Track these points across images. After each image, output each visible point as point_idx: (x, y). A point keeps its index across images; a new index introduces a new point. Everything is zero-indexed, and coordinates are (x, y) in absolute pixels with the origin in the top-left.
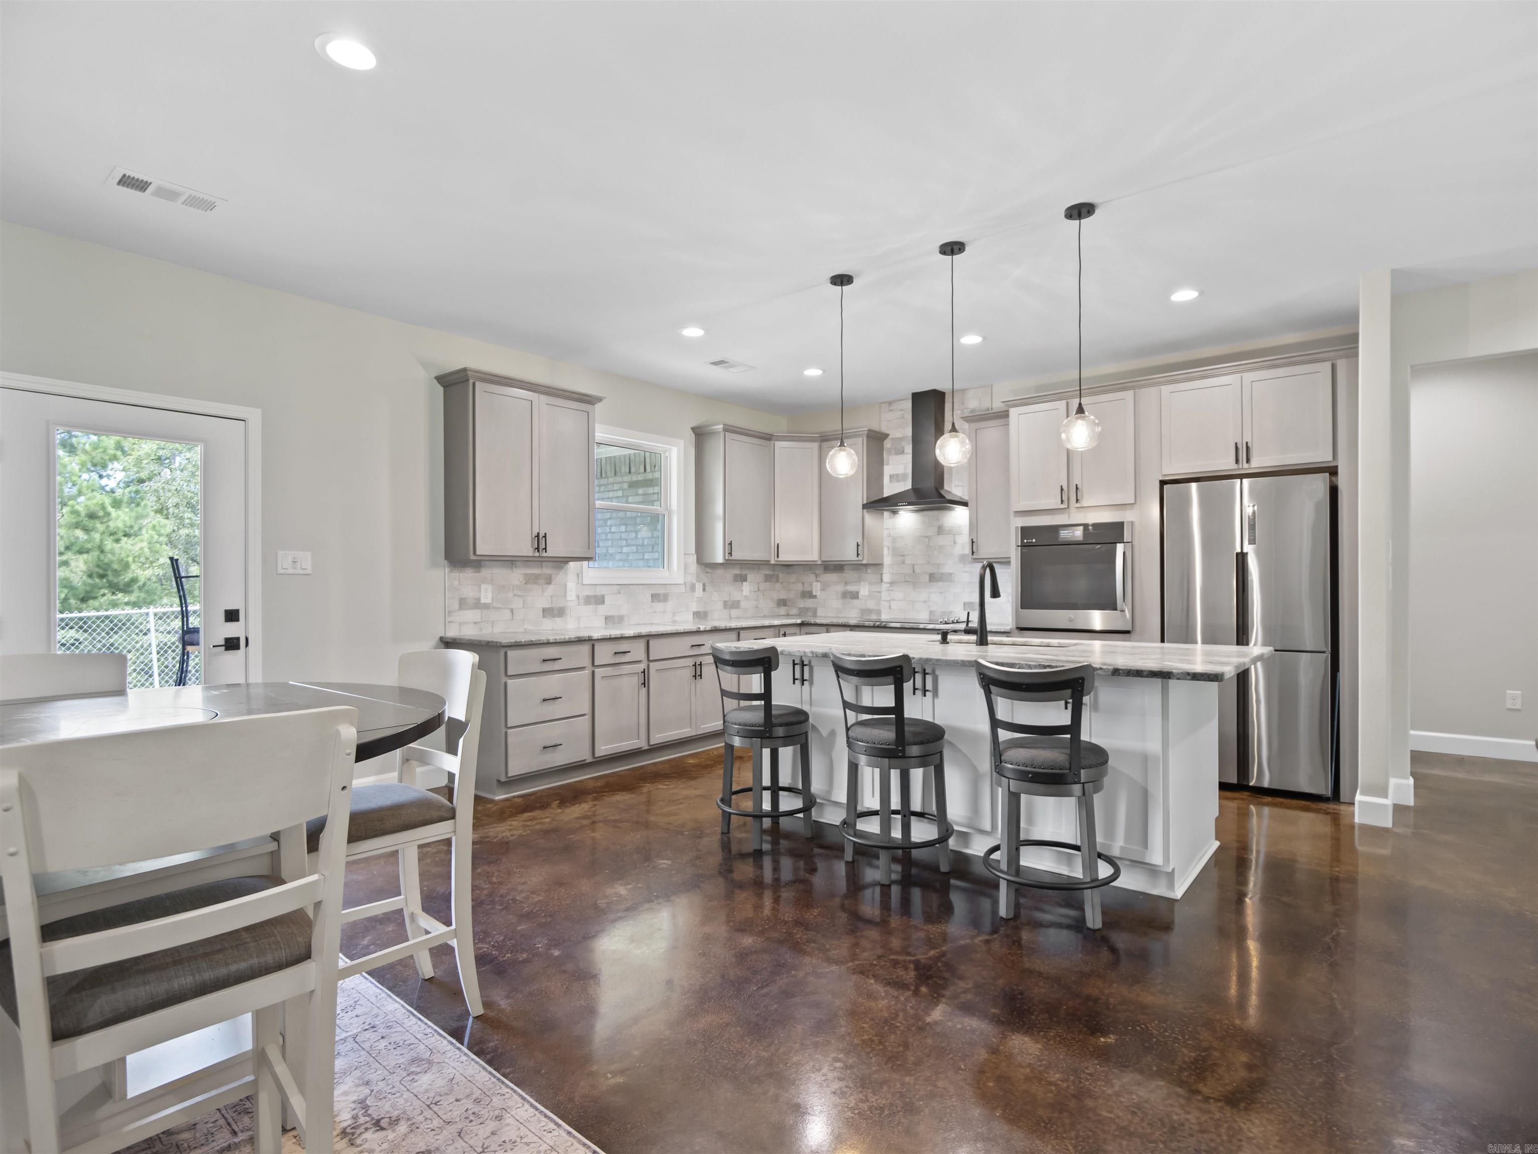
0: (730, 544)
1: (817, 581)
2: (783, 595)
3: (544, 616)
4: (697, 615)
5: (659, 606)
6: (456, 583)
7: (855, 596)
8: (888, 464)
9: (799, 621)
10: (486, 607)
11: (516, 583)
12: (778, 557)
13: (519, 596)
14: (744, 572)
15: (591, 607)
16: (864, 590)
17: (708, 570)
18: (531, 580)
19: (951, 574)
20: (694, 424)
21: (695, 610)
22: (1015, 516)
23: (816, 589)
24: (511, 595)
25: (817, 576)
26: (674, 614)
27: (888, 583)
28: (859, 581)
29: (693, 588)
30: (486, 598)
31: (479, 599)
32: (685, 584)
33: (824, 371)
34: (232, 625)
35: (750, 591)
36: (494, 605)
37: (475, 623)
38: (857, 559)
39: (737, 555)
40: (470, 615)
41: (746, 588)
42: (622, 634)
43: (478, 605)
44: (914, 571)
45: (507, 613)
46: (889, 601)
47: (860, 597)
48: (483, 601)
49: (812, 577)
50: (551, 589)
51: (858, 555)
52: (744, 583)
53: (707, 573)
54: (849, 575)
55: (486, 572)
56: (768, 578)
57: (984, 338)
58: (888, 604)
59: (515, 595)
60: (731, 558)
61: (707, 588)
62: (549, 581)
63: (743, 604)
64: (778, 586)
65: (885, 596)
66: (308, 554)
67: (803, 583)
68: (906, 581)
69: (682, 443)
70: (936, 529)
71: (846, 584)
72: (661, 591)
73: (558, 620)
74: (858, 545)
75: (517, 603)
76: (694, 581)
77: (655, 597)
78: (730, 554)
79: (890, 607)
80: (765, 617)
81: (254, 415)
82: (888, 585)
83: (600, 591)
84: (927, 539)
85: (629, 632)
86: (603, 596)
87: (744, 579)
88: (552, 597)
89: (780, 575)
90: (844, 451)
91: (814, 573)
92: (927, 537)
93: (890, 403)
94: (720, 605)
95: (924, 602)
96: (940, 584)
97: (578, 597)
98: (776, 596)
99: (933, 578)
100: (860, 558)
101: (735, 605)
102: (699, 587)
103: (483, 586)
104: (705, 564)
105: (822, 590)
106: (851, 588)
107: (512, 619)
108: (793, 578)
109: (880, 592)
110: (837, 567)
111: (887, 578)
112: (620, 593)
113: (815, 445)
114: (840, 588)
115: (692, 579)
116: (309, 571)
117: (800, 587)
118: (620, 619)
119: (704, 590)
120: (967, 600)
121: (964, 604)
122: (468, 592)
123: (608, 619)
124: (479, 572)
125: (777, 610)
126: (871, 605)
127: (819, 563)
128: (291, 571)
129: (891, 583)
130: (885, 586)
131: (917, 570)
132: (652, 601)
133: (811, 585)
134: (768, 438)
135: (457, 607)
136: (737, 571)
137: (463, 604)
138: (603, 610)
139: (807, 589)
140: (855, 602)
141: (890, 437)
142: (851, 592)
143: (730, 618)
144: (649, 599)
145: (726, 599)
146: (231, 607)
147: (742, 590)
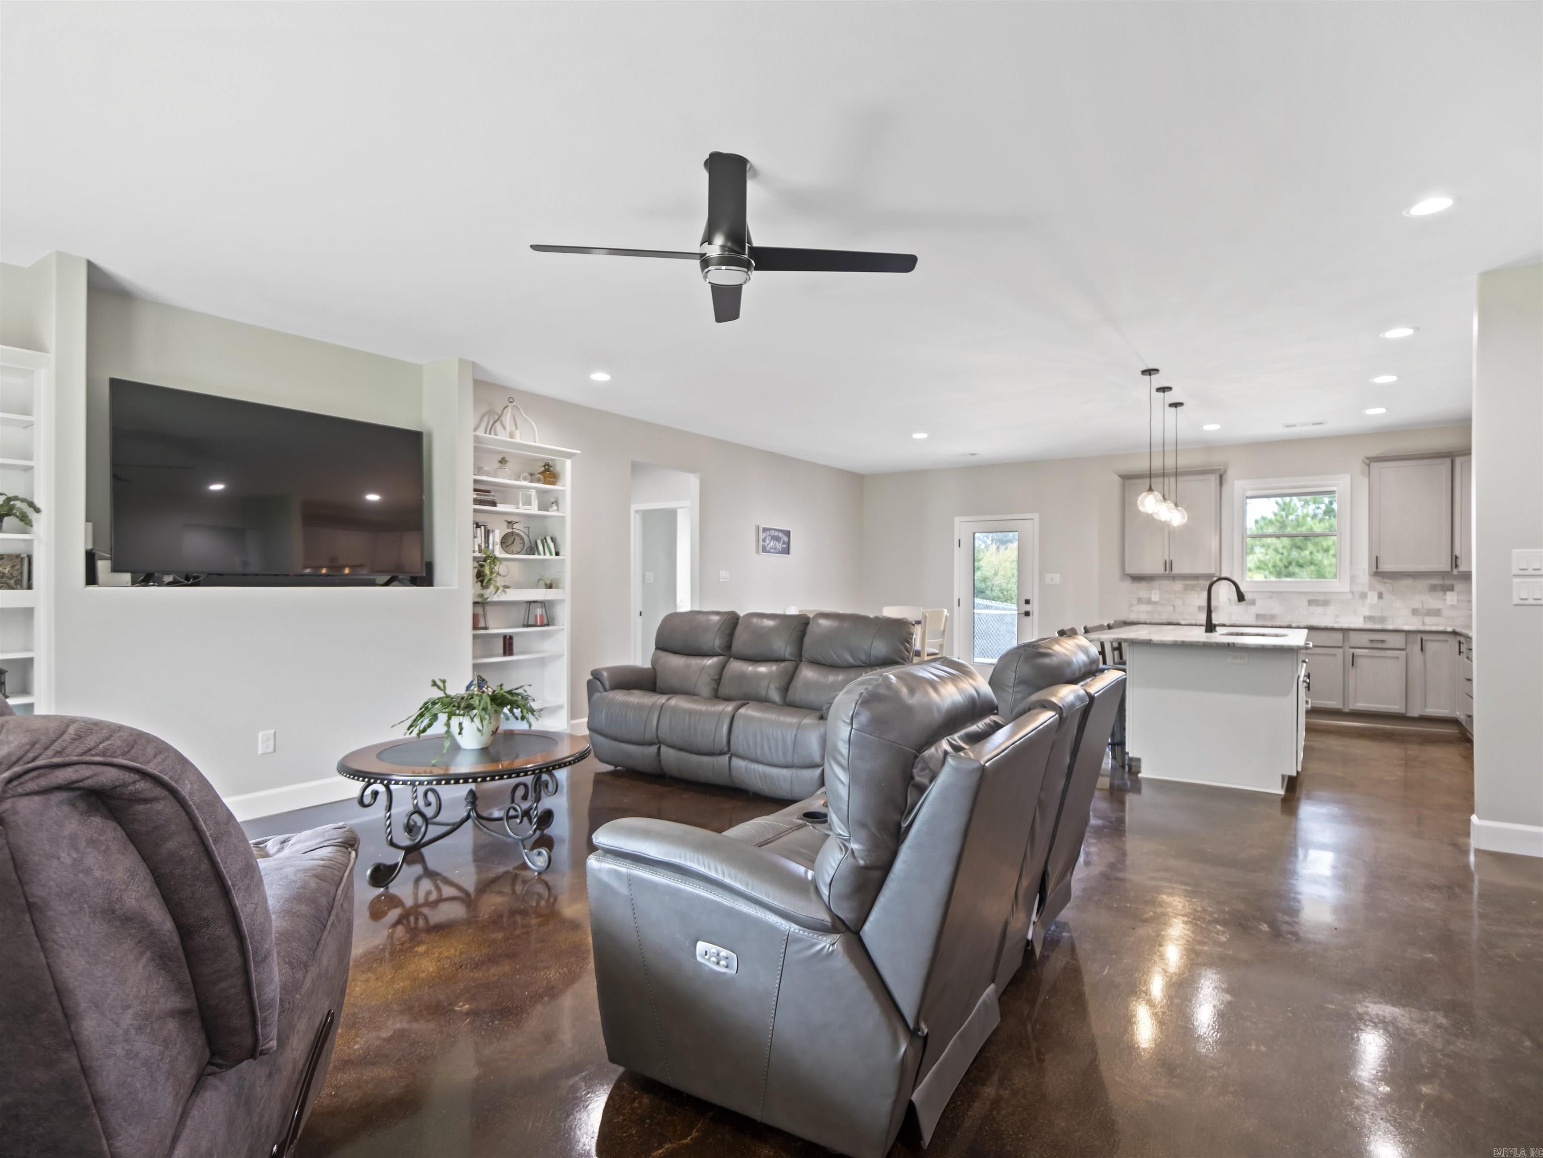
3: (1200, 611)
4: (1370, 617)
5: (1319, 610)
6: (1135, 589)
10: (1155, 603)
11: (1178, 589)
13: (1181, 598)
14: (1448, 582)
17: (1387, 578)
18: (1186, 588)
20: (1366, 456)
21: (1367, 613)
24: (1173, 597)
26: (1337, 616)
29: (1363, 596)
30: (1155, 597)
31: (1151, 599)
32: (1353, 592)
34: (1026, 606)
35: (1458, 601)
36: (1162, 602)
37: (1148, 612)
40: (1145, 608)
43: (1149, 602)
45: (1171, 609)
48: (1153, 600)
52: (1448, 593)
53: (1385, 583)
55: (1156, 584)
59: (1176, 597)
60: (1379, 570)
61: (1384, 596)
63: (1445, 613)
66: (1058, 575)
72: (1321, 598)
75: (1178, 602)
76: (1366, 589)
77: (1311, 602)
81: (1036, 516)
86: (1254, 600)
87: (1451, 588)
94: (1406, 612)
97: (1230, 600)
101: (1437, 613)
102: (1372, 597)
103: (1154, 592)
107: (1175, 610)
112: (1272, 598)
115: (1363, 588)
116: (1060, 583)
118: (1272, 617)
119: (1380, 597)
122: (1143, 595)
123: (1258, 616)
124: (1150, 585)
128: (1052, 583)
132: (1310, 605)
135: (1135, 602)
136: (1435, 581)
137: (1140, 601)
138: (1254, 609)
143: (1424, 624)
144: (1306, 603)
145: (1417, 605)
146: (1027, 598)
147: (1445, 600)
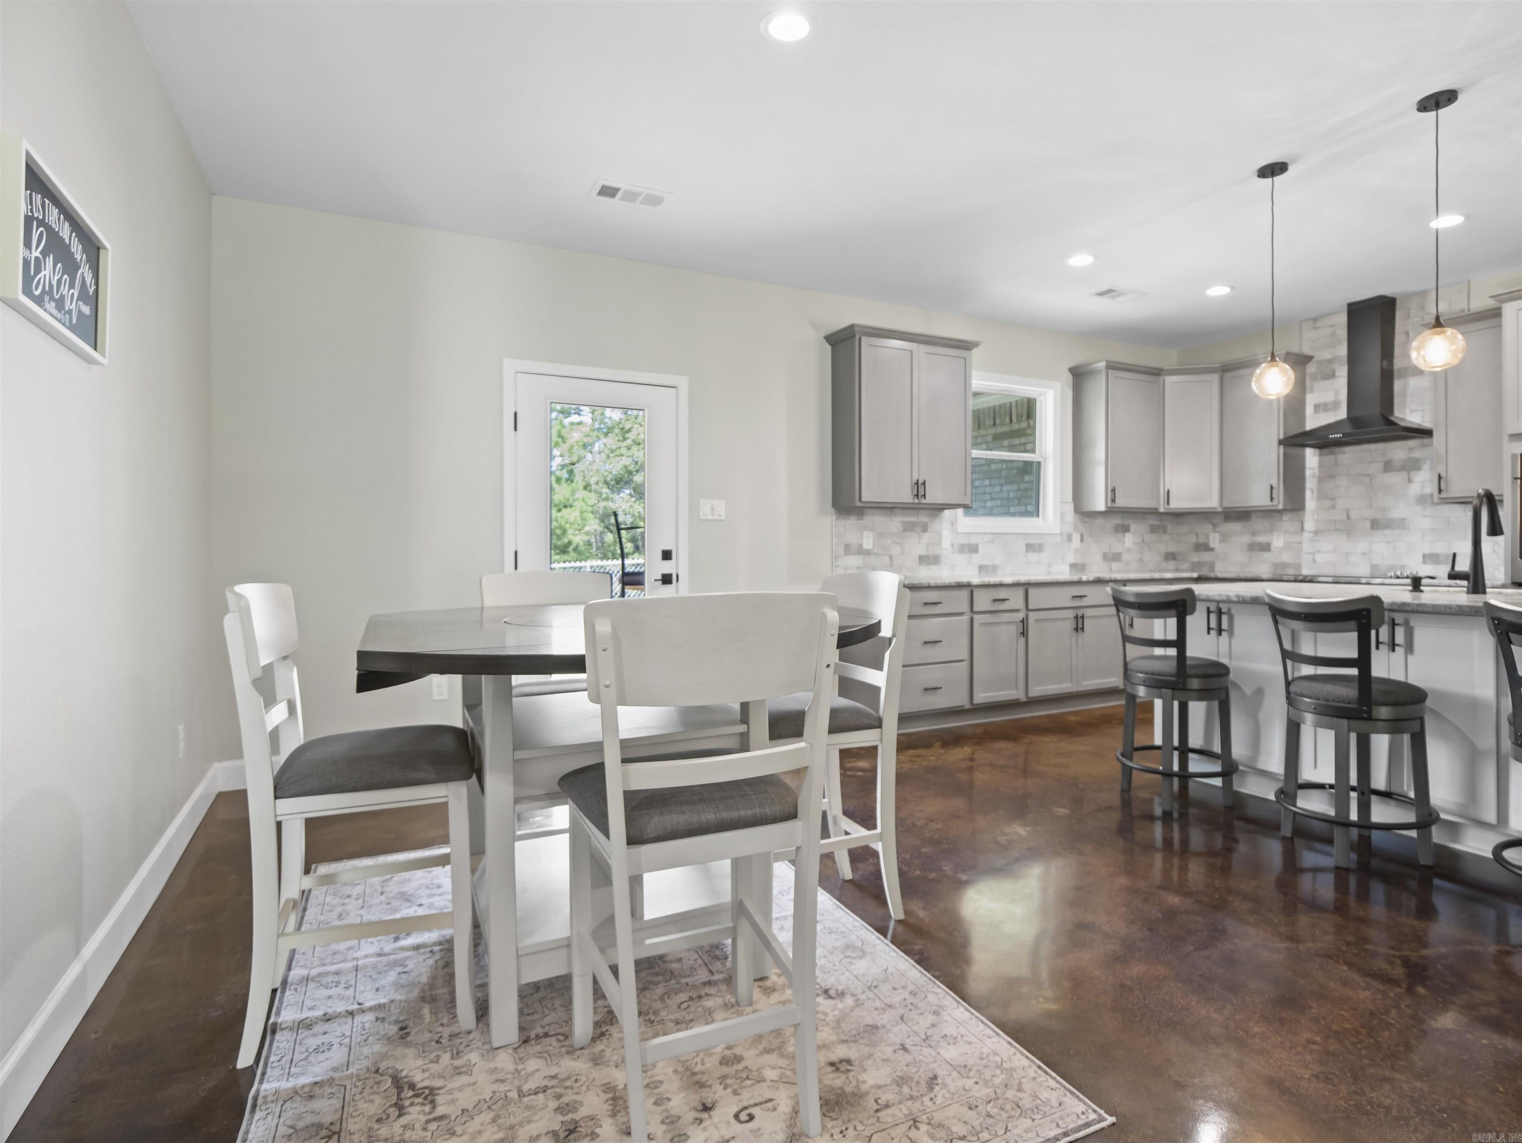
0: (1113, 490)
1: (1215, 532)
2: (1172, 548)
3: (920, 563)
4: (1074, 566)
5: (1033, 557)
6: (842, 530)
7: (1266, 547)
8: (1312, 391)
9: (1195, 575)
10: (868, 553)
11: (895, 530)
12: (1168, 503)
13: (898, 543)
14: (1127, 522)
15: (965, 556)
16: (1278, 541)
17: (1086, 519)
18: (909, 528)
19: (1403, 520)
20: (1072, 364)
21: (1072, 560)
22: (1510, 441)
23: (1214, 540)
24: (889, 541)
25: (1214, 526)
26: (1050, 565)
27: (1310, 532)
28: (1272, 530)
29: (1069, 538)
30: (868, 544)
31: (861, 546)
32: (1061, 534)
33: (1232, 288)
34: (667, 563)
35: (1134, 543)
36: (876, 551)
37: (858, 568)
38: (1271, 504)
39: (1121, 502)
40: (854, 560)
41: (1129, 540)
42: (1000, 581)
43: (860, 551)
44: (1348, 517)
45: (887, 559)
46: (1312, 554)
47: (1272, 548)
48: (865, 547)
49: (1209, 527)
50: (926, 537)
51: (1272, 499)
52: (1127, 534)
53: (1085, 522)
54: (1258, 523)
55: (868, 520)
56: (1154, 529)
57: (1468, 217)
58: (1311, 557)
59: (893, 542)
60: (1114, 505)
61: (1085, 538)
62: (925, 529)
63: (1125, 557)
64: (1165, 537)
65: (1306, 547)
66: (723, 502)
67: (1197, 535)
68: (1337, 530)
69: (1058, 385)
70: (1381, 466)
71: (1254, 534)
72: (1036, 541)
73: (933, 567)
74: (1272, 488)
75: (895, 550)
76: (1071, 531)
77: (1030, 547)
78: (1113, 501)
79: (1314, 561)
80: (1150, 571)
81: (683, 382)
82: (1311, 535)
83: (974, 540)
84: (1368, 479)
85: (1008, 580)
86: (977, 545)
87: (1125, 529)
88: (928, 545)
89: (1169, 527)
90: (1276, 366)
91: (1211, 523)
92: (1368, 475)
93: (1315, 320)
94: (1099, 557)
95: (1364, 554)
96: (1387, 532)
97: (952, 545)
98: (1163, 549)
99: (1375, 525)
100: (1275, 502)
101: (1117, 557)
102: (1076, 537)
103: (866, 533)
104: (1084, 514)
105: (1223, 541)
106: (1260, 539)
107: (892, 565)
108: (1184, 529)
109: (1300, 543)
110: (1242, 515)
111: (1309, 525)
112: (994, 542)
113: (1215, 378)
114: (1245, 539)
115: (1069, 529)
116: (723, 517)
117: (1193, 539)
118: (994, 569)
119: (1082, 540)
120: (1428, 551)
121: (1424, 556)
122: (852, 538)
123: (982, 568)
124: (862, 519)
125: (1164, 564)
126: (1287, 558)
127: (1220, 510)
128: (710, 517)
129: (1316, 533)
130: (1306, 536)
131: (1353, 515)
132: (1027, 551)
133: (1207, 536)
134: (1156, 372)
135: (841, 551)
136: (1118, 521)
137: (848, 549)
138: (977, 559)
139: (1202, 540)
140: (1266, 555)
141: (1315, 359)
142: (1260, 544)
143: (1111, 571)
144: (1024, 548)
145: (1106, 550)
146: (667, 548)
147: (1124, 542)
